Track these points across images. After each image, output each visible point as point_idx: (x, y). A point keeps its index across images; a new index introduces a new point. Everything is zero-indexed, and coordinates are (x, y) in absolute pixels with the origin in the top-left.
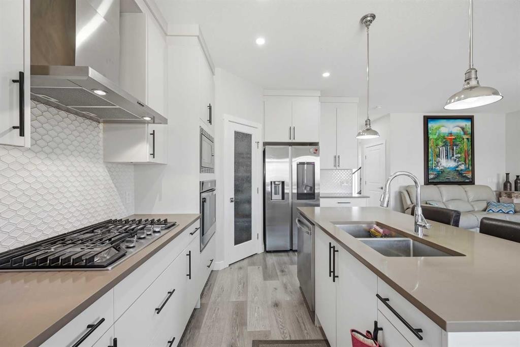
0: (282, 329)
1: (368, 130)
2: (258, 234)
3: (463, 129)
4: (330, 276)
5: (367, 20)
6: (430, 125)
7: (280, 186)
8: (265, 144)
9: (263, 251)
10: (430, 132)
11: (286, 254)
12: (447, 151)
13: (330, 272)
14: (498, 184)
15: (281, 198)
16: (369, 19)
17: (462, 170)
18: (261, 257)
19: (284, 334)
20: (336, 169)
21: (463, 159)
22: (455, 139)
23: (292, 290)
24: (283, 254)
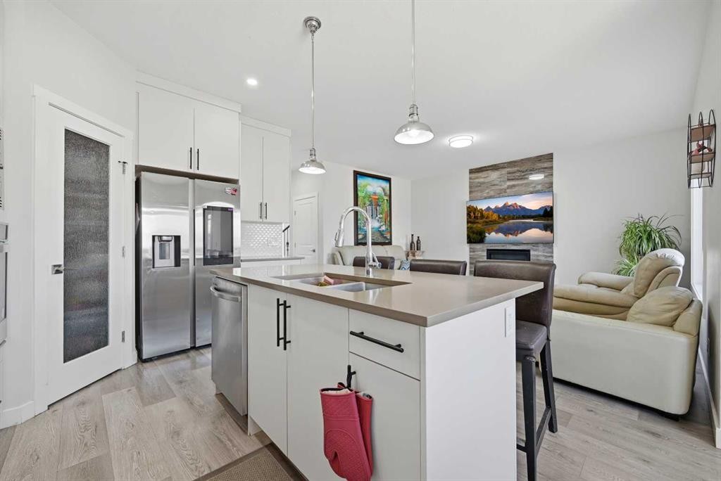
0: (192, 464)
1: (313, 161)
2: (123, 333)
3: (384, 190)
4: (278, 345)
5: (312, 25)
6: (359, 181)
7: (172, 244)
8: (139, 169)
9: (135, 362)
10: (359, 188)
11: (183, 356)
12: (372, 210)
13: (279, 339)
14: (407, 244)
15: (173, 265)
16: (314, 23)
17: (383, 231)
18: (132, 373)
19: (198, 469)
20: (260, 223)
21: (384, 220)
22: (378, 199)
23: (202, 403)
24: (177, 357)
